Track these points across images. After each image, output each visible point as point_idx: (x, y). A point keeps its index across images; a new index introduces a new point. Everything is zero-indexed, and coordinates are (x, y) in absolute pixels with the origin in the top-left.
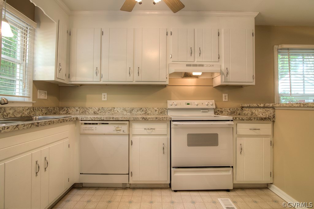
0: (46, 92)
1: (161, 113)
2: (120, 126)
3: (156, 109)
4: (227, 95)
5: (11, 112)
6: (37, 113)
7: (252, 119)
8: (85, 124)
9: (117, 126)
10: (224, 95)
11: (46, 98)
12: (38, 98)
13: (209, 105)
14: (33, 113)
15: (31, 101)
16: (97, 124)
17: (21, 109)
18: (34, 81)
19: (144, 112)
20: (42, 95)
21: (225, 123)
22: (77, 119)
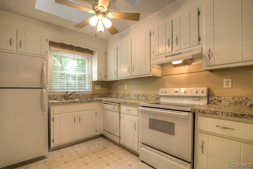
0: (100, 86)
1: (157, 99)
2: (115, 106)
3: (153, 95)
4: (230, 80)
5: (82, 96)
6: (95, 96)
7: (218, 113)
8: (104, 103)
9: (114, 106)
10: (225, 80)
11: (100, 89)
12: (96, 89)
13: (198, 93)
14: (92, 96)
15: (92, 91)
16: (107, 104)
17: (86, 95)
18: (93, 81)
19: (145, 98)
20: (98, 88)
21: (181, 114)
22: (101, 100)
